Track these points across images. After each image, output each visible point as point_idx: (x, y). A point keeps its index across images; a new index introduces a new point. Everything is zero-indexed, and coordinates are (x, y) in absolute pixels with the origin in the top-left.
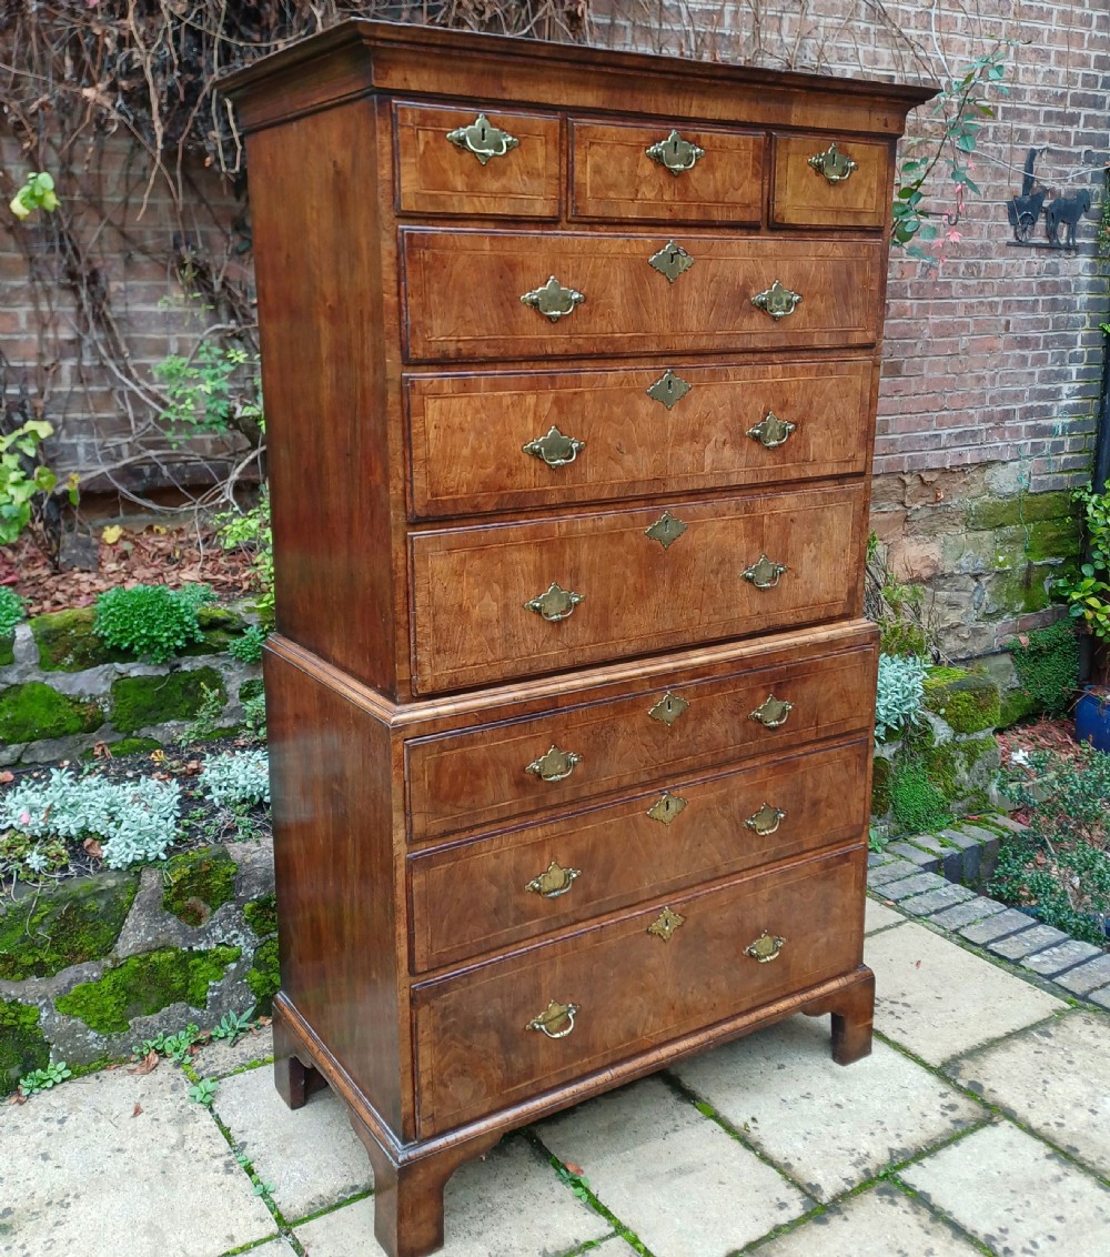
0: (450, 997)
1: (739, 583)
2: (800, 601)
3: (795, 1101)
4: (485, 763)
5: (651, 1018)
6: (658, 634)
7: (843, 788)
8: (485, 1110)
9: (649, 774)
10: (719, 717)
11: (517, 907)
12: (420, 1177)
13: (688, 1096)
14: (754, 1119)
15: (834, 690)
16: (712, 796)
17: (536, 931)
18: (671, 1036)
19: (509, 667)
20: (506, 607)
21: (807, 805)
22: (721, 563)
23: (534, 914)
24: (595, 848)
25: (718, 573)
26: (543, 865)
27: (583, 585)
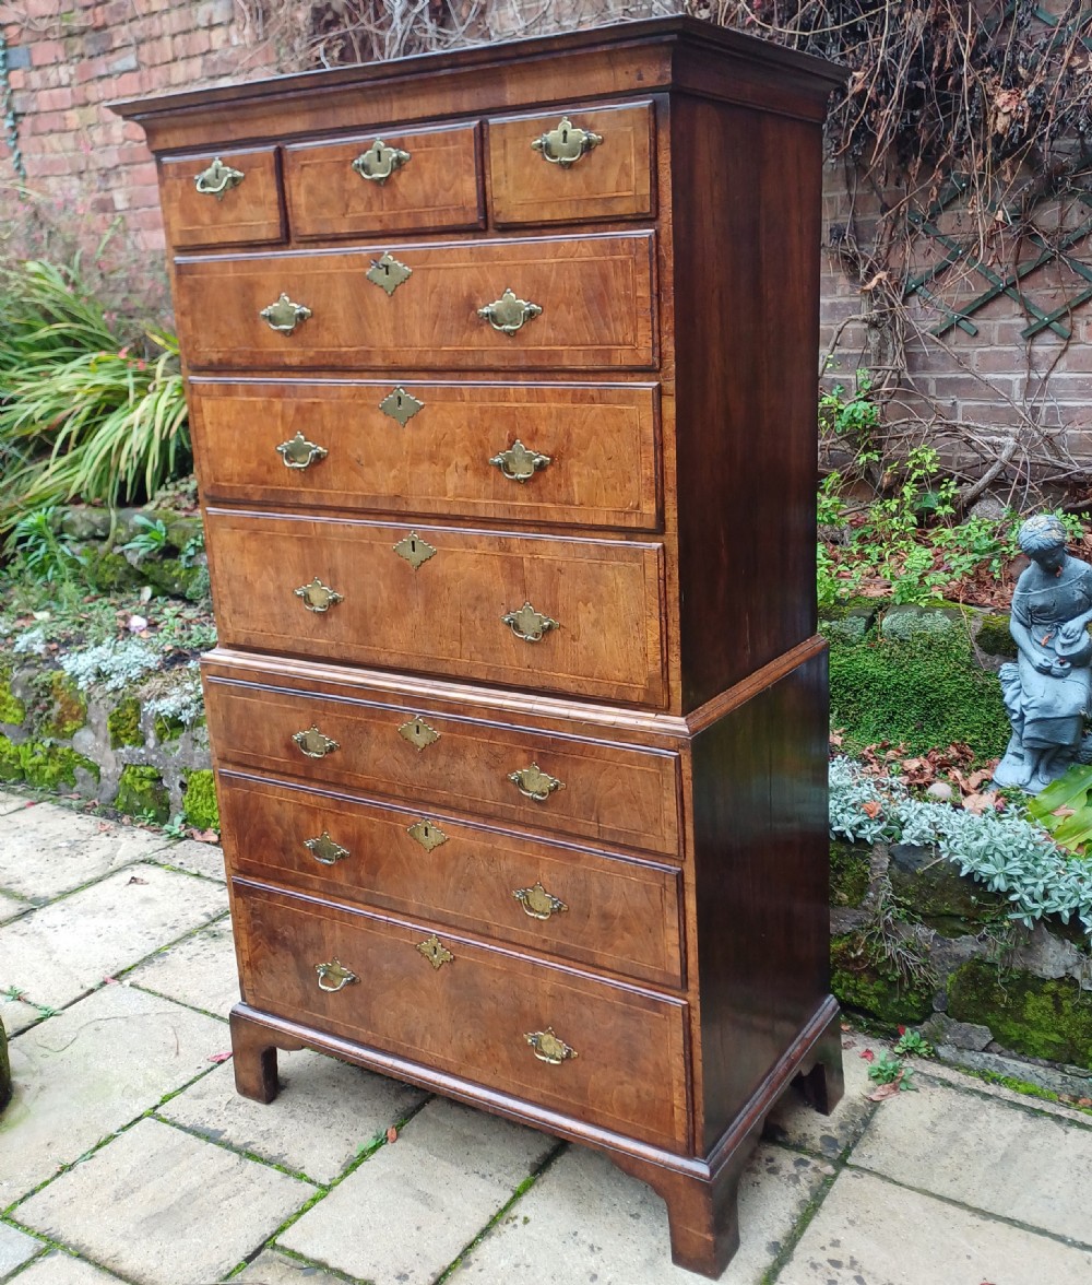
0: (257, 901)
1: (502, 627)
2: (581, 668)
4: (261, 718)
5: (429, 1036)
6: (419, 656)
7: (645, 916)
9: (405, 790)
10: (473, 762)
11: (299, 856)
13: (543, 1166)
14: (528, 1221)
15: (619, 788)
16: (475, 844)
20: (280, 588)
21: (594, 911)
22: (479, 598)
23: (314, 871)
24: (360, 838)
25: (475, 609)
26: (316, 830)
27: (341, 586)
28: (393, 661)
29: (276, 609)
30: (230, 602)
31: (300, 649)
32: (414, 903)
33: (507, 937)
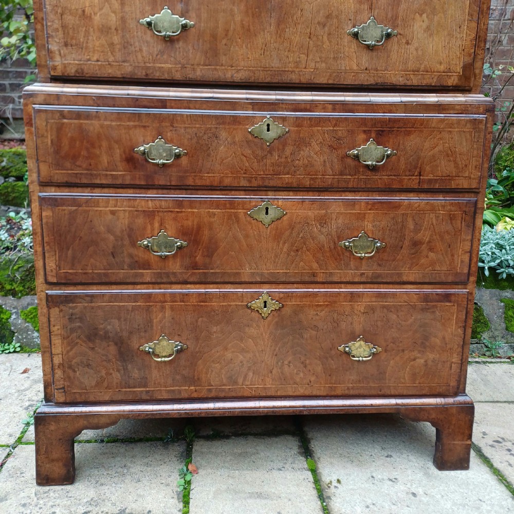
0: (76, 307)
1: (347, 39)
2: (411, 66)
3: (382, 480)
4: (99, 137)
5: (251, 374)
6: (265, 69)
7: (447, 237)
8: (107, 398)
9: (250, 181)
10: (317, 148)
11: (131, 256)
12: (52, 428)
13: (307, 452)
14: (339, 481)
15: (440, 147)
16: (310, 213)
17: (148, 279)
18: (269, 394)
19: (127, 70)
20: (123, 20)
21: (407, 243)
22: (328, 17)
23: (146, 265)
24: (199, 228)
25: (324, 26)
26: (153, 230)
27: (193, 14)
28: (239, 77)
29: (116, 39)
30: (60, 34)
31: (140, 74)
32: (247, 272)
33: (330, 279)
